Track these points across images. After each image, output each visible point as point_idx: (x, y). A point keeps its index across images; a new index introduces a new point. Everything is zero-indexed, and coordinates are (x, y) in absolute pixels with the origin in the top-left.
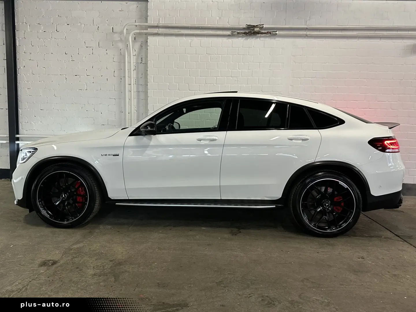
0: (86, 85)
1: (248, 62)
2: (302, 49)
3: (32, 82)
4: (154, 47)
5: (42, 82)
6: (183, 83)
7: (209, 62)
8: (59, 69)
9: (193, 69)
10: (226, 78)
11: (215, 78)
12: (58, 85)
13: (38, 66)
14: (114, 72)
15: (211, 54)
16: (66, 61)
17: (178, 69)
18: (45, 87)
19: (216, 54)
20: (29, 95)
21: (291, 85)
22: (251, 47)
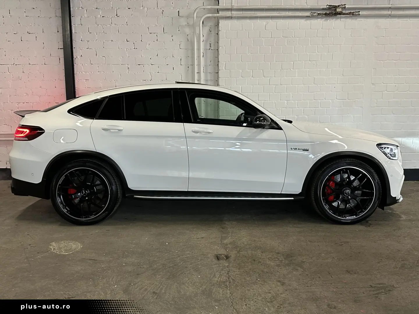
0: (150, 75)
1: (328, 45)
2: (385, 29)
3: (91, 73)
4: (226, 32)
5: (102, 72)
6: (257, 70)
7: (286, 46)
8: (120, 58)
9: (268, 54)
10: (304, 62)
11: (292, 63)
12: (120, 75)
13: (96, 55)
14: (181, 60)
15: (287, 37)
16: (128, 49)
17: (252, 55)
18: (105, 78)
19: (293, 36)
20: (88, 87)
21: (374, 68)
22: (332, 29)
